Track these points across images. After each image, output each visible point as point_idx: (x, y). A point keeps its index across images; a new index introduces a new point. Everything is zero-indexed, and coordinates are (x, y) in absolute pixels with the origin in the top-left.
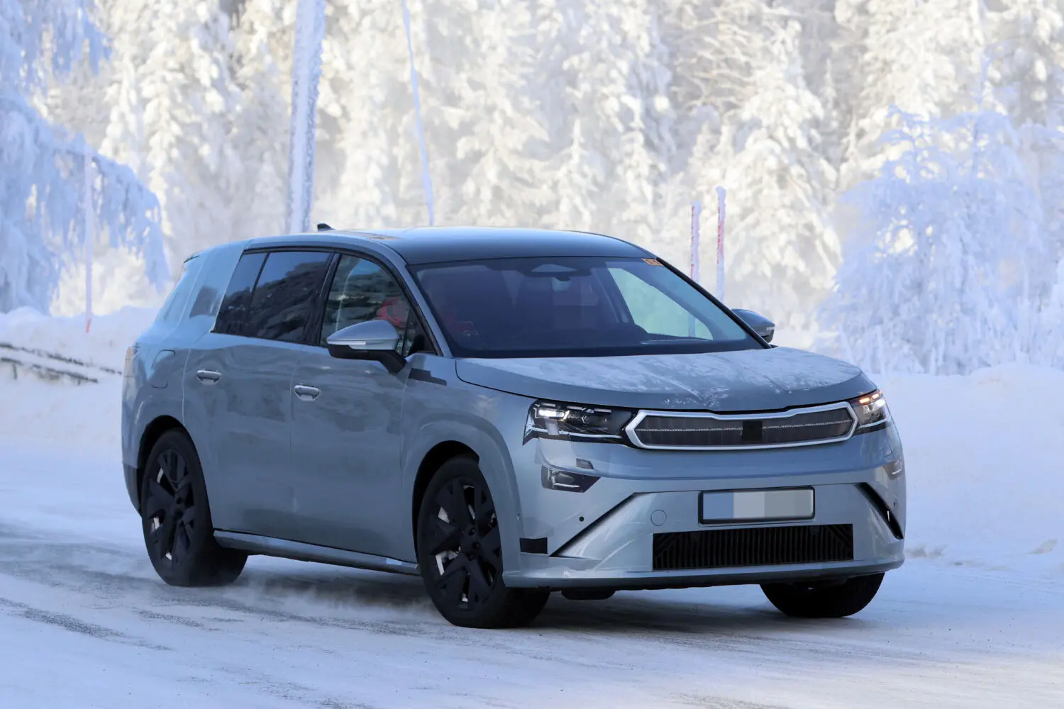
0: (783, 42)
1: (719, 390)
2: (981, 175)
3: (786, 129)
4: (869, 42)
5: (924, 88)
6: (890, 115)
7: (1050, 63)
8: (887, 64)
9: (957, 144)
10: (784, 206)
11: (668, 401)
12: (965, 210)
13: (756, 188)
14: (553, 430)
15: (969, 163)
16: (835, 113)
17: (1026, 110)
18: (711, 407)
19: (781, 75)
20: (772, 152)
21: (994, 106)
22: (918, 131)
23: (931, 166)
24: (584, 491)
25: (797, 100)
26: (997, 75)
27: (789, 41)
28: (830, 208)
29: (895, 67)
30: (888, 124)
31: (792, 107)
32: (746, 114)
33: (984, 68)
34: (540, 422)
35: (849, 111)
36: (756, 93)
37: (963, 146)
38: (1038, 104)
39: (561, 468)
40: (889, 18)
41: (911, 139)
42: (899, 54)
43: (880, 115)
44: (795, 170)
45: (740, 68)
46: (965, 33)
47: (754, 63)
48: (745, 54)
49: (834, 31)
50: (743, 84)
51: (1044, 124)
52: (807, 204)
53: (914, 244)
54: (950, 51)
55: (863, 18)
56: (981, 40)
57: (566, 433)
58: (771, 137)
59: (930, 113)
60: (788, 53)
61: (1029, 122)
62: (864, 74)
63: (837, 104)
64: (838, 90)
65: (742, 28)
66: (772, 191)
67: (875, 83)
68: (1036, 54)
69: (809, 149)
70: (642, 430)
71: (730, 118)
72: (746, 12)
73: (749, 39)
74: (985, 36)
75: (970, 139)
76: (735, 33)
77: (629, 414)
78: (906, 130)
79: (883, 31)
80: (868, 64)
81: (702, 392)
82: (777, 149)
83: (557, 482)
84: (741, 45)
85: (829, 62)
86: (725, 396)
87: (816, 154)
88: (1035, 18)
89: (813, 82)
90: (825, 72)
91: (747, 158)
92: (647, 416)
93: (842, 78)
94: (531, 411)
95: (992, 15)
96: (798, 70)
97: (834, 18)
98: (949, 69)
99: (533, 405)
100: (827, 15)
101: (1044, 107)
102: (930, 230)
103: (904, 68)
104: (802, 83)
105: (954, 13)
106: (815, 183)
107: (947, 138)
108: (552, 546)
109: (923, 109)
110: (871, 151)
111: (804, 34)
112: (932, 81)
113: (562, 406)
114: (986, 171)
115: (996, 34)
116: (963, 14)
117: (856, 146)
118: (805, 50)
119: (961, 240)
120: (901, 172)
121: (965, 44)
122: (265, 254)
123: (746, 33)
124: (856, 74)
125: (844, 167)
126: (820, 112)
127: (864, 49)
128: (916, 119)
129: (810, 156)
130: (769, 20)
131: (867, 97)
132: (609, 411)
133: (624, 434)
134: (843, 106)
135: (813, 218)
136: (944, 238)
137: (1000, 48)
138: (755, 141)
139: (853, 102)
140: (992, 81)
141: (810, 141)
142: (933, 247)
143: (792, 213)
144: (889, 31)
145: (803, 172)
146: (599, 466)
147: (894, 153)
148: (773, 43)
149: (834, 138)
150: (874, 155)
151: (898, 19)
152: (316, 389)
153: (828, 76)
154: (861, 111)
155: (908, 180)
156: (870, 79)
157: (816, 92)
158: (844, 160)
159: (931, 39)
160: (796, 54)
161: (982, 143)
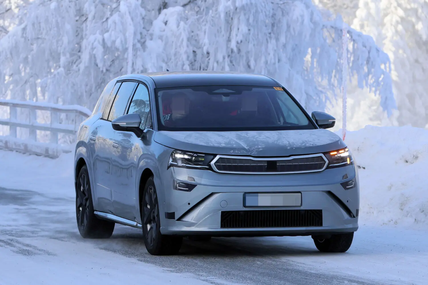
1: (260, 147)
11: (232, 151)
14: (180, 164)
18: (252, 155)
24: (190, 191)
34: (175, 160)
39: (181, 181)
57: (185, 165)
70: (218, 164)
77: (212, 157)
81: (251, 148)
83: (179, 187)
86: (261, 149)
92: (220, 158)
94: (172, 154)
99: (173, 152)
108: (177, 216)
113: (184, 152)
122: (121, 83)
132: (204, 155)
133: (210, 166)
146: (197, 180)
152: (118, 145)
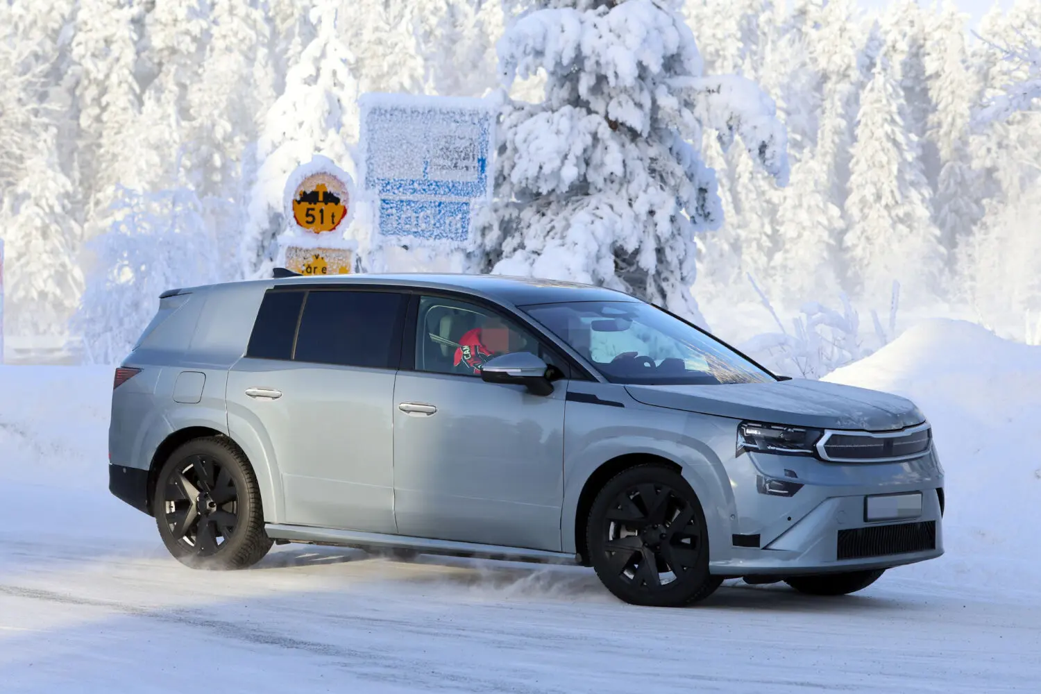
0: (45, 141)
2: (177, 231)
3: (47, 199)
4: (104, 141)
5: (140, 172)
6: (116, 190)
7: (223, 156)
8: (115, 156)
9: (162, 209)
10: (46, 252)
12: (167, 254)
13: (26, 239)
15: (170, 222)
16: (80, 189)
17: (207, 187)
19: (44, 163)
20: (38, 215)
21: (186, 184)
22: (135, 201)
23: (145, 225)
25: (54, 180)
26: (188, 164)
27: (49, 141)
28: (77, 252)
29: (120, 158)
30: (116, 197)
31: (51, 184)
32: (20, 189)
33: (179, 158)
35: (90, 187)
36: (27, 175)
37: (166, 211)
38: (216, 183)
40: (116, 125)
41: (129, 205)
42: (123, 149)
43: (110, 190)
44: (54, 227)
45: (16, 158)
46: (167, 136)
47: (25, 155)
48: (20, 149)
49: (79, 133)
50: (18, 169)
51: (220, 196)
52: (62, 250)
53: (132, 278)
54: (157, 148)
55: (99, 125)
56: (177, 140)
58: (37, 205)
59: (144, 188)
60: (48, 149)
61: (210, 195)
62: (100, 163)
63: (81, 183)
64: (82, 174)
65: (17, 131)
66: (38, 242)
67: (106, 169)
68: (215, 150)
69: (64, 213)
71: (10, 192)
72: (20, 121)
73: (22, 139)
74: (180, 137)
75: (170, 206)
76: (13, 135)
78: (127, 200)
79: (112, 134)
80: (102, 156)
82: (41, 213)
84: (17, 143)
85: (76, 155)
87: (67, 216)
88: (214, 125)
89: (65, 168)
90: (73, 161)
91: (21, 218)
93: (85, 165)
95: (184, 123)
96: (55, 159)
97: (79, 125)
98: (156, 159)
100: (75, 122)
101: (220, 185)
102: (143, 268)
103: (127, 159)
104: (58, 168)
105: (159, 122)
106: (67, 236)
107: (155, 206)
109: (139, 186)
110: (104, 214)
111: (59, 136)
112: (144, 167)
114: (181, 228)
115: (188, 136)
116: (165, 123)
117: (94, 211)
118: (59, 146)
119: (164, 274)
120: (123, 228)
121: (167, 143)
123: (20, 135)
124: (94, 163)
125: (86, 225)
126: (70, 188)
127: (99, 146)
128: (134, 192)
129: (63, 218)
130: (36, 126)
131: (102, 178)
134: (86, 185)
135: (66, 260)
136: (153, 273)
137: (190, 145)
138: (27, 208)
139: (92, 181)
140: (184, 167)
141: (64, 207)
142: (146, 279)
143: (51, 256)
144: (116, 133)
145: (59, 229)
147: (119, 216)
148: (39, 141)
149: (80, 206)
150: (107, 217)
151: (122, 126)
153: (76, 164)
154: (98, 188)
155: (129, 233)
156: (104, 165)
157: (68, 175)
158: (86, 220)
159: (144, 140)
160: (53, 148)
161: (178, 209)
